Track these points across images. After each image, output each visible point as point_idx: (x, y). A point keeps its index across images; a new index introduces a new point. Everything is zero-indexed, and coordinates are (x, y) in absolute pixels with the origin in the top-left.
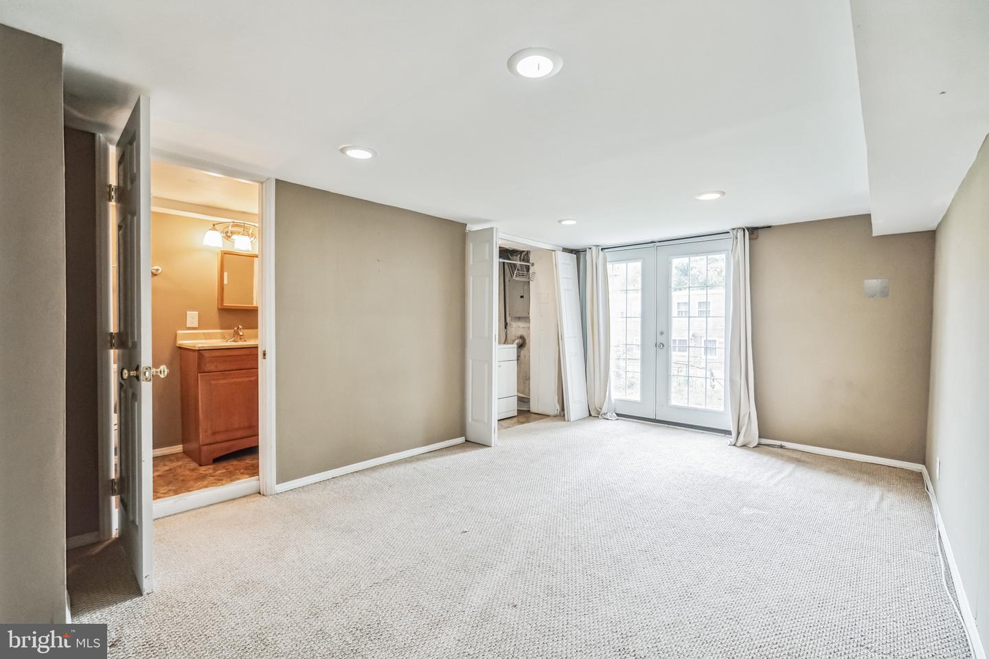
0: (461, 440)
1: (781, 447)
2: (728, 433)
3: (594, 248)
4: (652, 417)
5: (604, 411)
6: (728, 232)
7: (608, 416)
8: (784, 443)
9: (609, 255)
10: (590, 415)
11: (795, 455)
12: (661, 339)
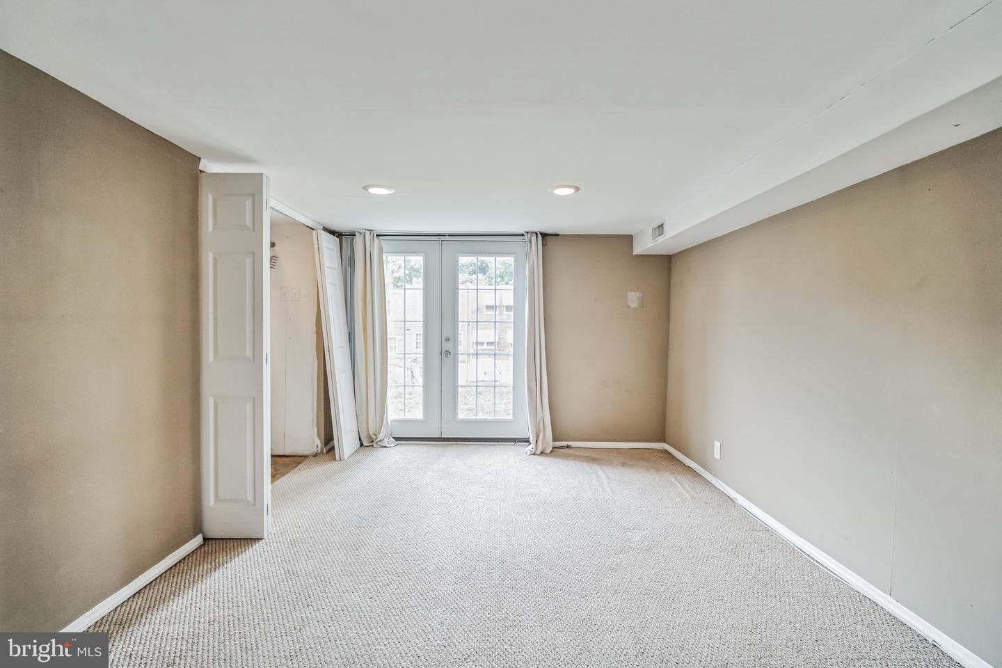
0: (198, 540)
1: (568, 447)
2: (527, 441)
3: (367, 233)
4: (437, 435)
5: (380, 437)
6: (523, 235)
7: (386, 443)
8: (570, 443)
9: (386, 244)
10: (362, 445)
11: (587, 454)
12: (447, 346)
